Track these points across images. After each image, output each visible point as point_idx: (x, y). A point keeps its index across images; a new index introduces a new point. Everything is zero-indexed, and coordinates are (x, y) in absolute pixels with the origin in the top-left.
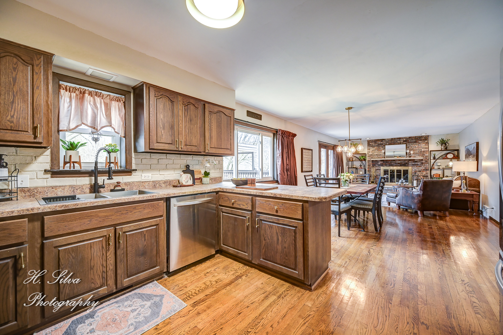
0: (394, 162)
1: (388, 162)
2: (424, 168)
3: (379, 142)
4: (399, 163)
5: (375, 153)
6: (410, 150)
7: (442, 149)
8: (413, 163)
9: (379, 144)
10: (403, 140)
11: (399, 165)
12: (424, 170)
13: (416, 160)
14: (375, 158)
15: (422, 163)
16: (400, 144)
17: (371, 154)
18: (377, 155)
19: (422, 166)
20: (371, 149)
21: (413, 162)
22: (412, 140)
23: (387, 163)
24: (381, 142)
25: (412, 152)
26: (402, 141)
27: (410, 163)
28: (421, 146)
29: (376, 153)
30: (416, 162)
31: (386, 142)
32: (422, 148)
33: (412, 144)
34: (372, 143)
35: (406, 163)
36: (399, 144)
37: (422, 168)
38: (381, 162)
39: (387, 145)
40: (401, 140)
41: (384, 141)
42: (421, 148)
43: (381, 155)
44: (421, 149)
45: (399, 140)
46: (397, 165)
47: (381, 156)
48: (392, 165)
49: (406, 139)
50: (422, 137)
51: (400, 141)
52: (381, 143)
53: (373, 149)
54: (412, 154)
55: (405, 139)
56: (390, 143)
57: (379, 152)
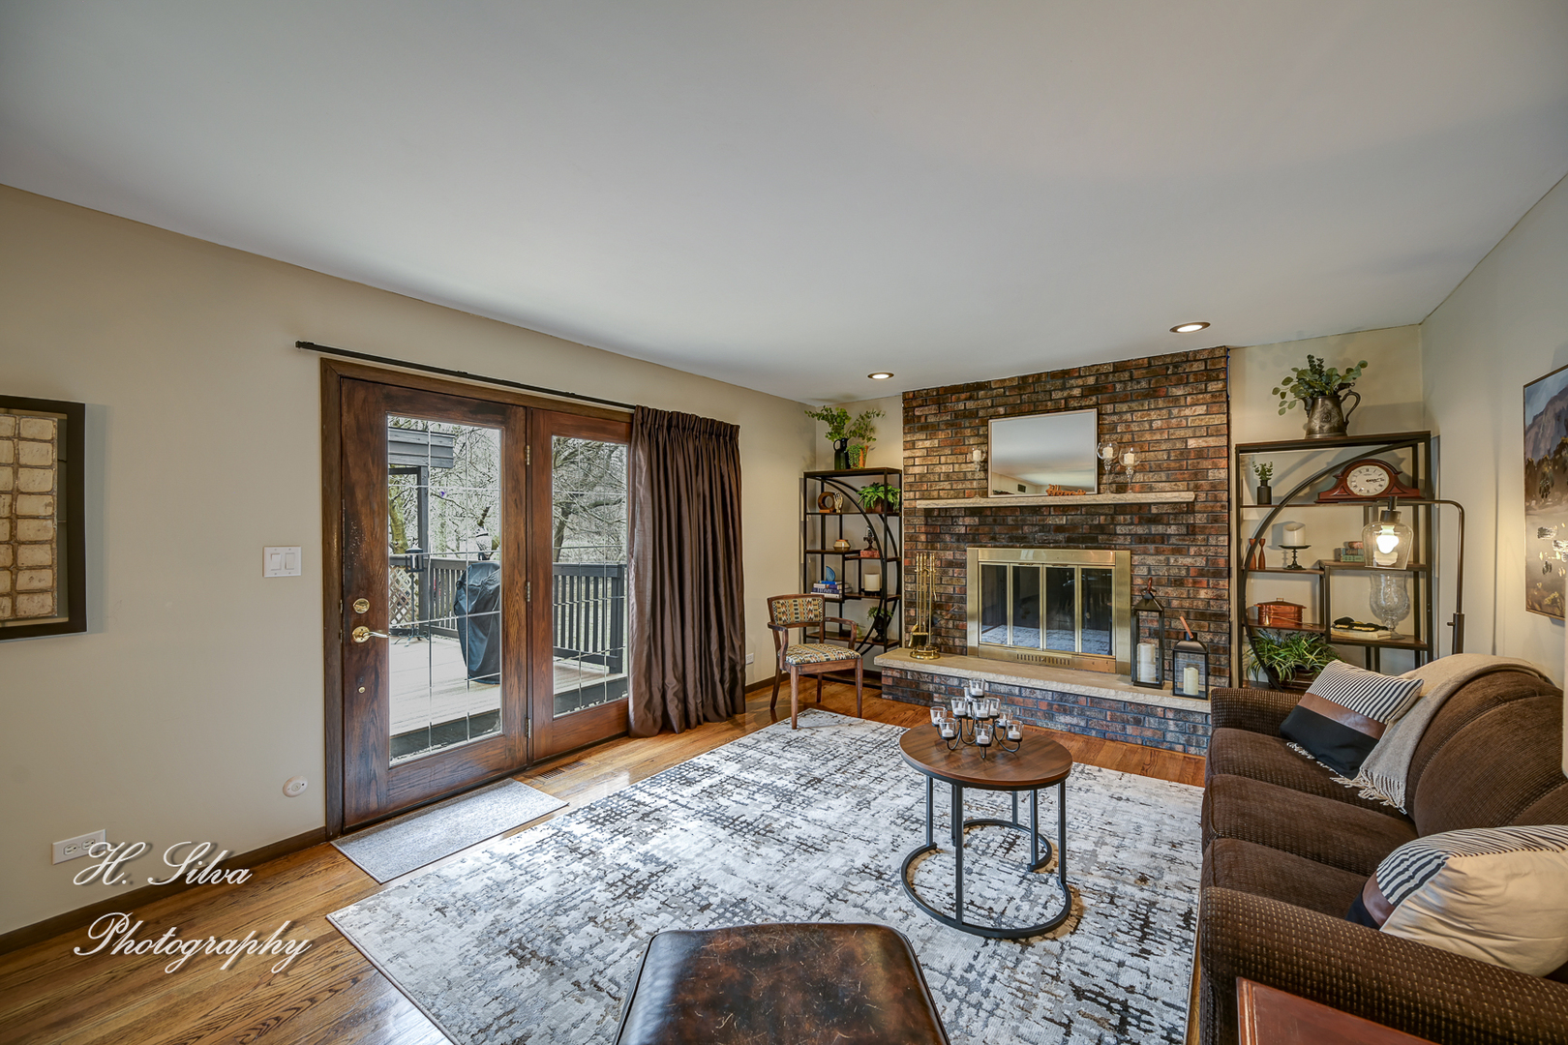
0: (1036, 519)
1: (1004, 523)
2: (1201, 562)
3: (958, 400)
4: (1059, 529)
5: (937, 469)
6: (1121, 446)
7: (1311, 432)
8: (1140, 530)
9: (957, 415)
10: (1080, 382)
11: (1061, 537)
12: (1202, 575)
13: (1154, 510)
14: (939, 498)
15: (1192, 531)
16: (1067, 409)
17: (922, 475)
18: (948, 477)
19: (1192, 551)
20: (920, 444)
21: (1136, 520)
22: (1131, 379)
23: (997, 529)
24: (970, 398)
25: (1129, 459)
26: (1077, 392)
27: (1119, 530)
28: (1186, 417)
29: (944, 469)
30: (1156, 520)
31: (992, 398)
32: (1189, 432)
33: (1134, 405)
34: (926, 410)
35: (1101, 529)
36: (1058, 410)
37: (1188, 561)
38: (968, 521)
39: (999, 416)
40: (1073, 382)
41: (981, 393)
42: (1181, 433)
43: (969, 476)
44: (1185, 440)
45: (1059, 382)
46: (1051, 537)
47: (968, 485)
48: (1024, 542)
49: (1098, 375)
50: (1187, 358)
51: (1063, 388)
52: (970, 405)
53: (928, 444)
54: (1129, 471)
55: (1091, 381)
56: (1014, 406)
57: (961, 458)
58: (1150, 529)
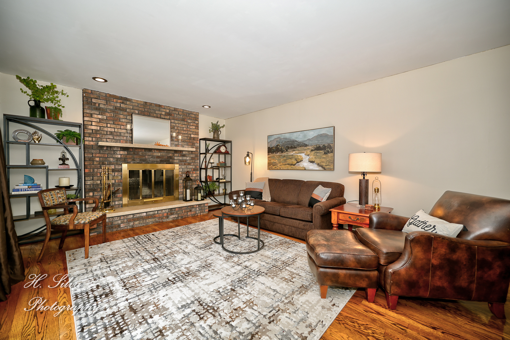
0: (150, 153)
1: (138, 154)
2: (194, 167)
3: (117, 102)
4: (158, 157)
5: (106, 129)
6: (178, 134)
7: (214, 137)
8: (181, 158)
9: (116, 108)
10: (164, 110)
11: (158, 160)
12: (194, 170)
13: (184, 153)
14: (107, 141)
16: (160, 118)
17: (96, 130)
18: (111, 133)
19: (192, 164)
20: (95, 116)
21: (180, 155)
22: (179, 114)
23: (135, 156)
24: (123, 103)
25: (180, 137)
26: (163, 113)
27: (175, 158)
28: (191, 129)
29: (109, 129)
30: (184, 156)
31: (133, 106)
32: (191, 133)
33: (179, 122)
34: (99, 101)
35: (171, 157)
36: (157, 117)
37: (191, 167)
38: (122, 152)
39: (136, 114)
40: (162, 110)
41: (128, 103)
42: (190, 133)
43: (122, 134)
44: (191, 135)
45: (158, 108)
46: (155, 160)
47: (122, 138)
48: (145, 161)
49: (170, 110)
51: (159, 111)
52: (122, 105)
53: (100, 117)
54: (180, 141)
55: (168, 111)
56: (142, 111)
57: (118, 127)
58: (183, 158)
